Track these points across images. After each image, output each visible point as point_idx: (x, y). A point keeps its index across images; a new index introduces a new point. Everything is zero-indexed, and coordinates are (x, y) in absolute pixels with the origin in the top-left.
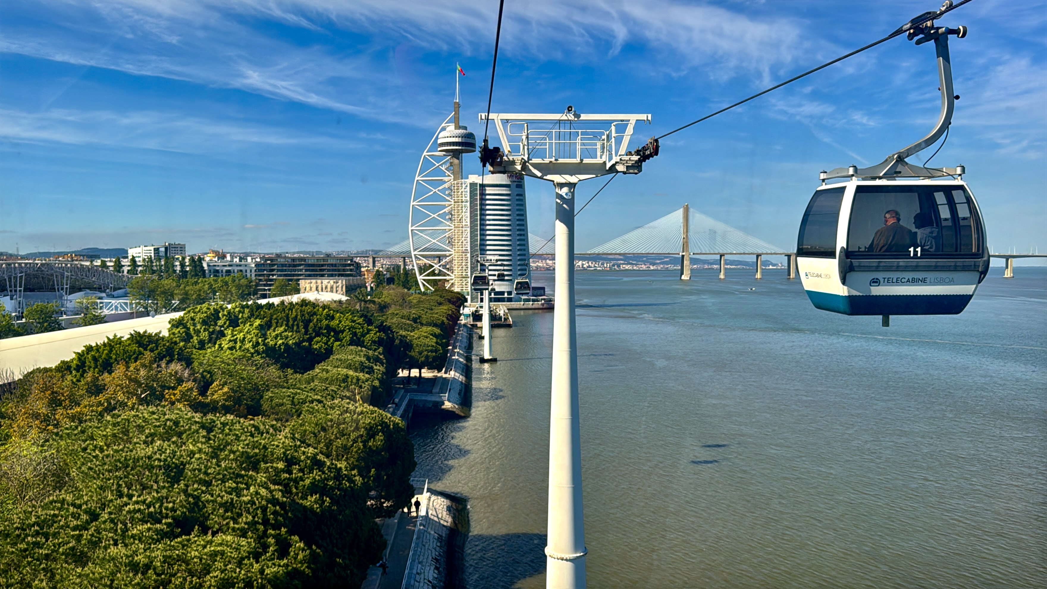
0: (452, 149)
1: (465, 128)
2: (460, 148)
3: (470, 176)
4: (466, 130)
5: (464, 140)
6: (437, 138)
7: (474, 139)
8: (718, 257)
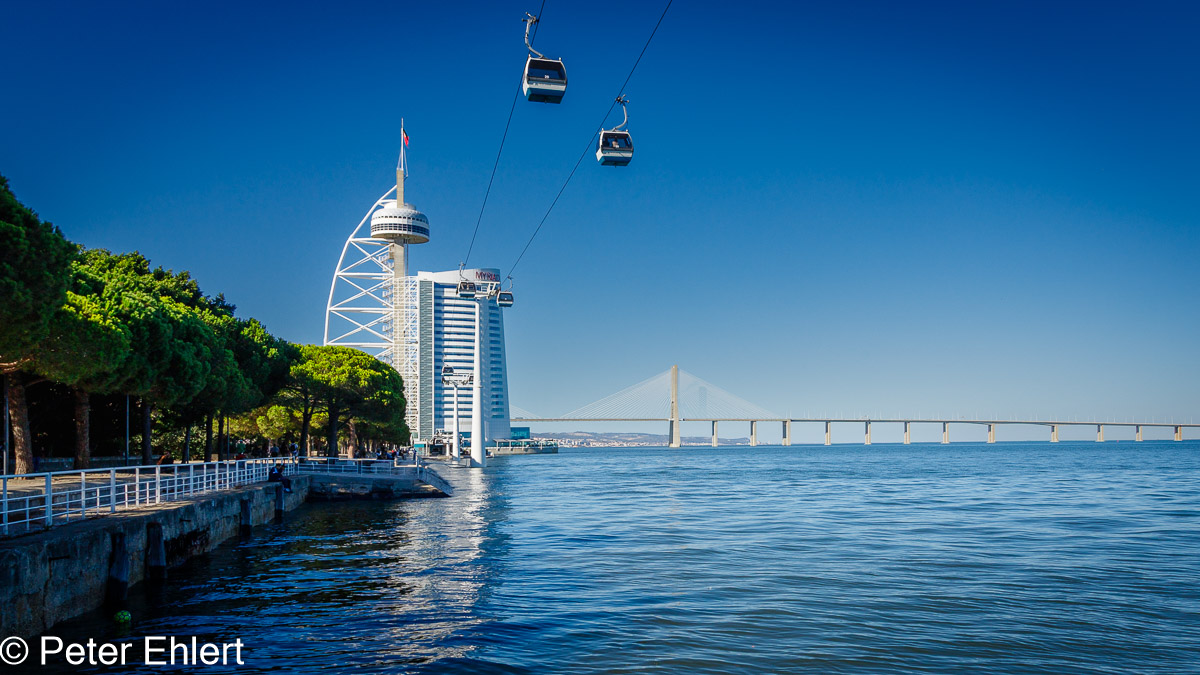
0: (393, 234)
2: (405, 232)
3: (420, 272)
4: (415, 209)
5: (411, 222)
6: (370, 218)
7: (427, 223)
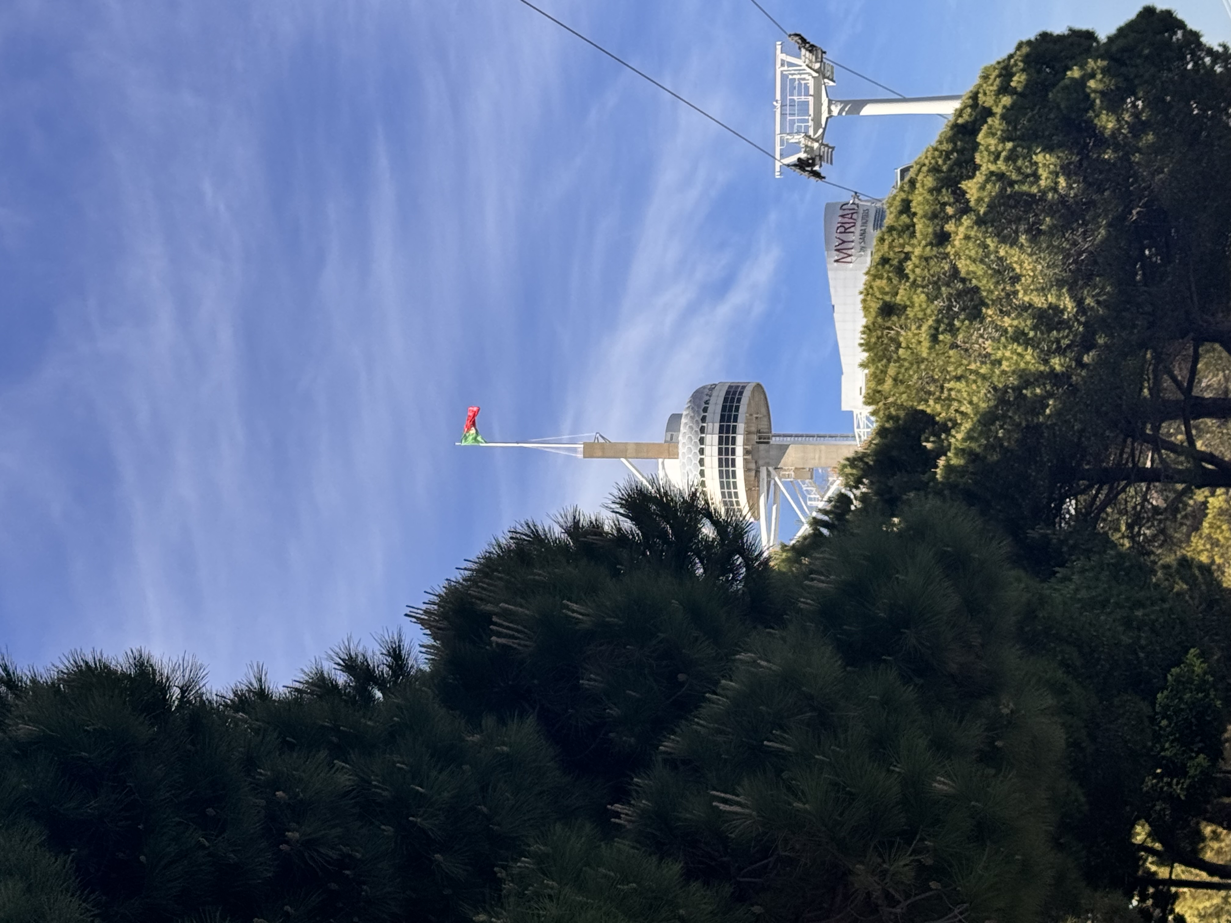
1: (675, 419)
2: (740, 439)
3: (845, 407)
4: (679, 416)
7: (712, 388)
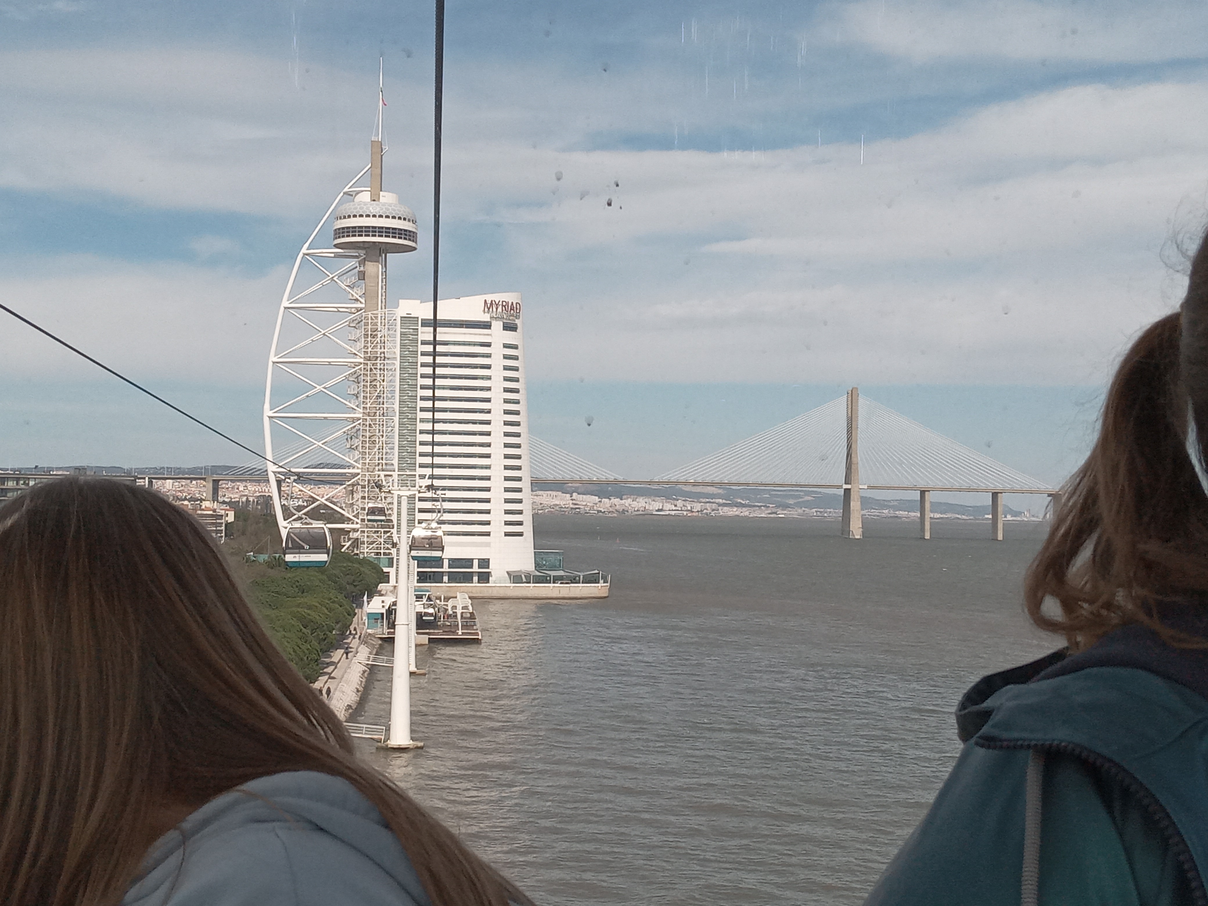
0: (364, 243)
5: (390, 224)
8: (917, 496)
